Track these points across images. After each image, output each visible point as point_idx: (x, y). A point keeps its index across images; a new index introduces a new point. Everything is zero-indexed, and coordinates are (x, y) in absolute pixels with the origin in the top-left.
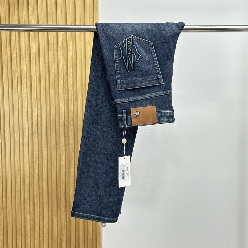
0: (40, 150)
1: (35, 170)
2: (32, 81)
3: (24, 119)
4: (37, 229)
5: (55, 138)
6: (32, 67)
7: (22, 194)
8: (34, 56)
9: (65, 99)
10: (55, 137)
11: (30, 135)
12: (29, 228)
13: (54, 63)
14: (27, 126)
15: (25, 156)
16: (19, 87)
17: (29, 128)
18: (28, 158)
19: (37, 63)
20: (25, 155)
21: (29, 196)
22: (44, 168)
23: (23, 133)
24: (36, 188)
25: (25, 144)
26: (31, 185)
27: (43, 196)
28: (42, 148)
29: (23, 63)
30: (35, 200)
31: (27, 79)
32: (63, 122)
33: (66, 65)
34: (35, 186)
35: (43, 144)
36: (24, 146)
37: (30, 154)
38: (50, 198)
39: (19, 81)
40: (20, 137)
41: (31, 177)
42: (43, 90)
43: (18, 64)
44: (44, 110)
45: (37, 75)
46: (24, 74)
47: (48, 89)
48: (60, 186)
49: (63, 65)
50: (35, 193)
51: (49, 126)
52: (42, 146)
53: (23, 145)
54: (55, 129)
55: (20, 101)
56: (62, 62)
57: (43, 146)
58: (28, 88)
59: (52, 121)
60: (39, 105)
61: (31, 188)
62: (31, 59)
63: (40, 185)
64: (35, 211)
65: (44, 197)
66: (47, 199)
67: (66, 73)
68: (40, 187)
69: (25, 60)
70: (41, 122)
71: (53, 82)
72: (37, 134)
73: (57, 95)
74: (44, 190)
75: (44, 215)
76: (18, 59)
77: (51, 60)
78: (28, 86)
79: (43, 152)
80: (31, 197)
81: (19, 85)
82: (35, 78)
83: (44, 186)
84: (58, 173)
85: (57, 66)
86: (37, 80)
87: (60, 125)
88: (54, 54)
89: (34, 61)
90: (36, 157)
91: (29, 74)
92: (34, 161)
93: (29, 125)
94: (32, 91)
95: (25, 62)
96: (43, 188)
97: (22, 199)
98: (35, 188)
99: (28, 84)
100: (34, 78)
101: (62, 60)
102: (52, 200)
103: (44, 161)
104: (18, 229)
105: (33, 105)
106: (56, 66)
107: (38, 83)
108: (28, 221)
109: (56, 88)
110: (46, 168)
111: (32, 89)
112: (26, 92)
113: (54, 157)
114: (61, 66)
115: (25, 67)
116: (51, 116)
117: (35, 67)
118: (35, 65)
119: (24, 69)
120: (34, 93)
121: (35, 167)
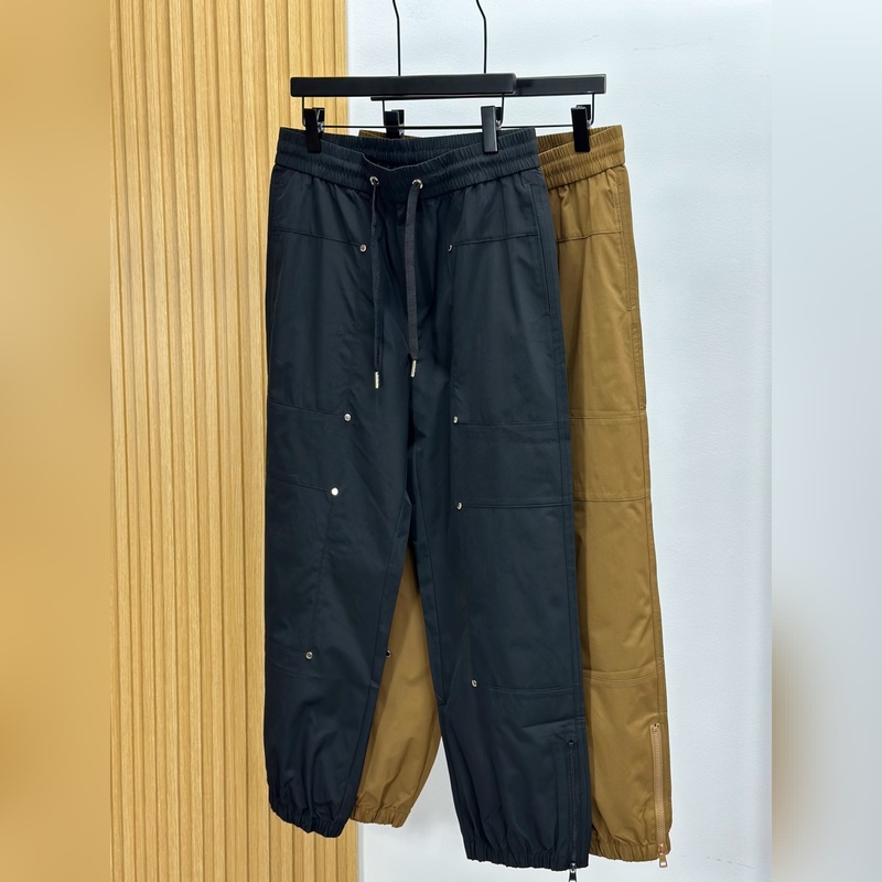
0: (196, 320)
1: (185, 371)
2: (176, 140)
3: (155, 238)
5: (235, 289)
6: (174, 103)
7: (153, 434)
8: (181, 73)
9: (261, 189)
10: (235, 285)
11: (172, 281)
12: (170, 520)
13: (232, 92)
14: (163, 256)
16: (142, 156)
17: (169, 263)
18: (166, 339)
19: (189, 93)
20: (159, 331)
21: (169, 437)
22: (207, 366)
25: (159, 304)
28: (202, 313)
29: (153, 92)
31: (164, 134)
33: (262, 98)
34: (185, 410)
36: (158, 309)
39: (142, 139)
40: (146, 285)
41: (174, 389)
42: (203, 164)
43: (140, 94)
44: (207, 214)
45: (188, 123)
46: (154, 120)
47: (216, 160)
48: (250, 414)
49: (255, 99)
51: (219, 258)
53: (155, 306)
54: (234, 265)
55: (144, 191)
56: (251, 91)
58: (165, 158)
59: (226, 243)
60: (193, 201)
61: (174, 416)
62: (174, 81)
63: (198, 410)
64: (187, 476)
65: (209, 439)
67: (264, 121)
68: (198, 414)
69: (156, 84)
72: (189, 278)
74: (209, 423)
76: (139, 81)
77: (225, 84)
78: (165, 152)
79: (206, 323)
80: (175, 441)
81: (142, 150)
84: (243, 380)
85: (239, 102)
86: (189, 136)
88: (231, 71)
89: (181, 88)
90: (187, 336)
92: (184, 347)
93: (169, 255)
94: (177, 166)
95: (156, 89)
98: (187, 417)
99: (165, 146)
100: (180, 131)
101: (251, 83)
103: (207, 347)
104: (142, 522)
106: (237, 101)
108: (170, 500)
109: (236, 159)
110: (213, 367)
111: (177, 160)
112: (160, 166)
113: (232, 337)
114: (249, 102)
115: (157, 101)
116: (226, 231)
117: (182, 104)
118: (182, 97)
119: (154, 108)
120: (181, 170)
121: (184, 362)
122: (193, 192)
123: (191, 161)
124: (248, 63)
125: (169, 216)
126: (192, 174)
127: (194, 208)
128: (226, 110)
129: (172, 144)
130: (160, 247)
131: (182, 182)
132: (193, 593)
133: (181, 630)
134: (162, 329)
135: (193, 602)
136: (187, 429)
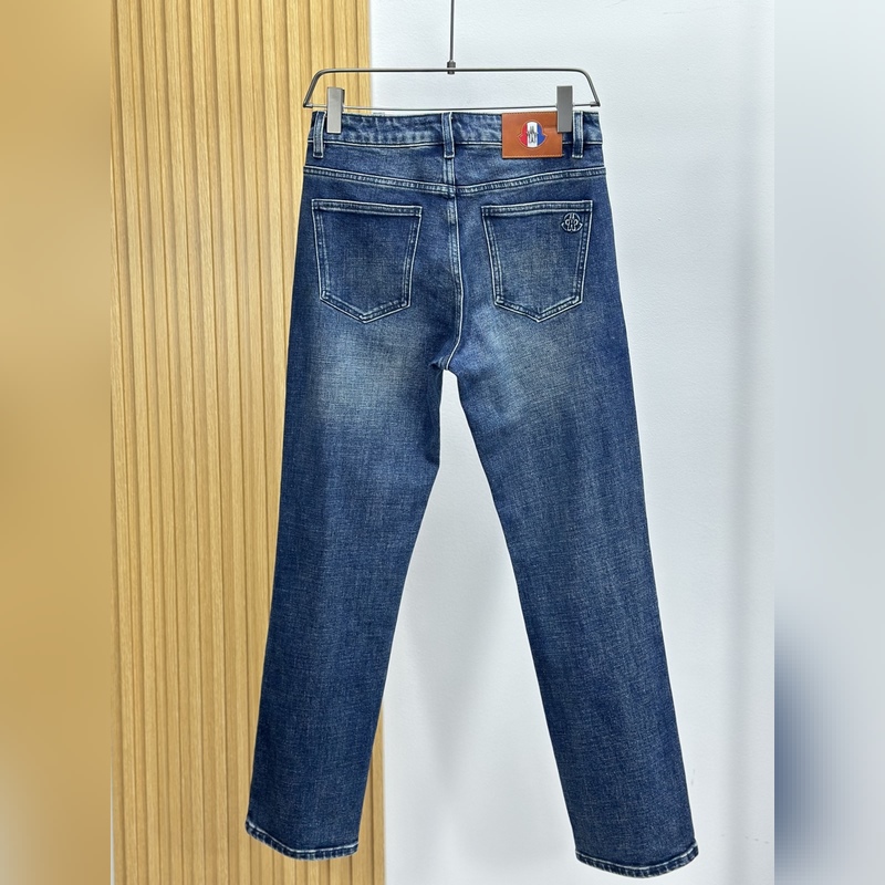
0: (217, 292)
1: (207, 345)
2: (196, 111)
3: (176, 210)
4: (213, 495)
7: (175, 407)
9: (282, 159)
10: (257, 257)
12: (193, 494)
15: (180, 308)
18: (187, 312)
21: (191, 411)
22: (229, 338)
23: (174, 247)
24: (211, 389)
26: (196, 382)
27: (228, 410)
28: (224, 286)
30: (208, 422)
32: (278, 218)
33: (284, 67)
35: (227, 275)
36: (179, 282)
37: (194, 304)
38: (246, 416)
42: (224, 134)
50: (208, 404)
51: (240, 229)
52: (224, 281)
53: (176, 278)
54: (256, 237)
57: (227, 281)
59: (248, 215)
64: (210, 449)
65: (231, 413)
66: (239, 420)
70: (222, 218)
71: (251, 113)
73: (260, 149)
75: (233, 461)
78: (185, 123)
80: (197, 415)
82: (204, 103)
83: (231, 387)
84: (265, 353)
86: (209, 106)
87: (269, 226)
90: (208, 309)
91: (188, 90)
93: (189, 227)
94: (197, 137)
96: (228, 389)
97: (175, 420)
98: (209, 390)
100: (201, 102)
102: (251, 422)
104: (164, 495)
105: (199, 172)
106: (258, 71)
107: (210, 116)
108: (192, 475)
110: (235, 340)
111: (197, 131)
112: (180, 138)
113: (254, 309)
114: (270, 71)
115: (177, 72)
118: (202, 67)
120: (202, 141)
121: (206, 335)
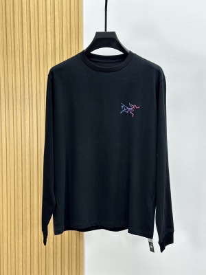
122: (30, 73)
123: (30, 62)
124: (49, 28)
125: (22, 81)
126: (30, 66)
127: (30, 78)
128: (41, 44)
129: (23, 56)
130: (18, 91)
131: (26, 68)
132: (28, 210)
133: (24, 222)
134: (19, 119)
135: (28, 213)
136: (27, 153)
